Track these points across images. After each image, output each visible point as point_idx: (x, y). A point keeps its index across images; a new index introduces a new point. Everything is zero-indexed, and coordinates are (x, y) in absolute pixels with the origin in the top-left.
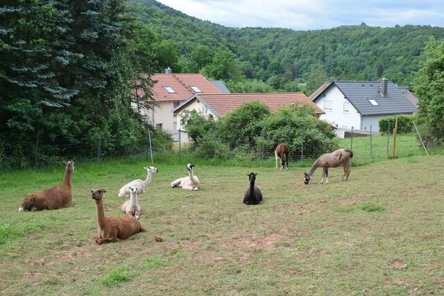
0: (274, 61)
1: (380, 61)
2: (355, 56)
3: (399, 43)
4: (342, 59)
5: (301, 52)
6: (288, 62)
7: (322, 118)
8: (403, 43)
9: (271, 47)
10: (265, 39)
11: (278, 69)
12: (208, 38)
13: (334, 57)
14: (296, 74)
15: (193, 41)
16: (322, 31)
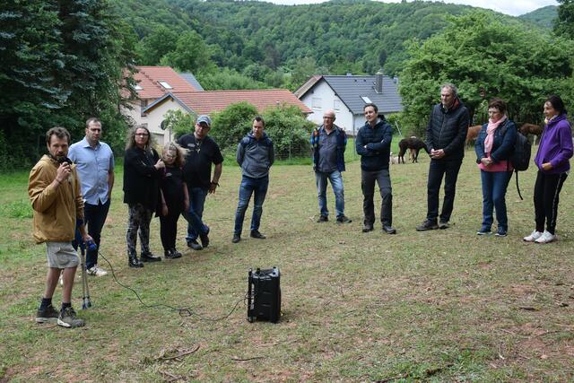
0: (250, 44)
1: (382, 45)
2: (352, 39)
3: (406, 22)
4: (336, 42)
5: (285, 33)
6: (268, 45)
7: (310, 118)
8: (411, 23)
9: (246, 26)
10: (237, 15)
11: (256, 55)
12: (164, 12)
13: (325, 40)
14: (278, 61)
15: (143, 16)
16: (311, 5)
